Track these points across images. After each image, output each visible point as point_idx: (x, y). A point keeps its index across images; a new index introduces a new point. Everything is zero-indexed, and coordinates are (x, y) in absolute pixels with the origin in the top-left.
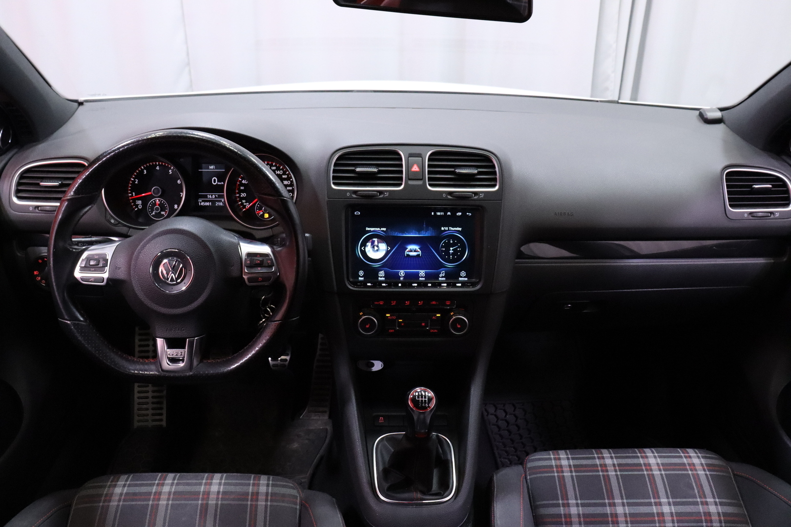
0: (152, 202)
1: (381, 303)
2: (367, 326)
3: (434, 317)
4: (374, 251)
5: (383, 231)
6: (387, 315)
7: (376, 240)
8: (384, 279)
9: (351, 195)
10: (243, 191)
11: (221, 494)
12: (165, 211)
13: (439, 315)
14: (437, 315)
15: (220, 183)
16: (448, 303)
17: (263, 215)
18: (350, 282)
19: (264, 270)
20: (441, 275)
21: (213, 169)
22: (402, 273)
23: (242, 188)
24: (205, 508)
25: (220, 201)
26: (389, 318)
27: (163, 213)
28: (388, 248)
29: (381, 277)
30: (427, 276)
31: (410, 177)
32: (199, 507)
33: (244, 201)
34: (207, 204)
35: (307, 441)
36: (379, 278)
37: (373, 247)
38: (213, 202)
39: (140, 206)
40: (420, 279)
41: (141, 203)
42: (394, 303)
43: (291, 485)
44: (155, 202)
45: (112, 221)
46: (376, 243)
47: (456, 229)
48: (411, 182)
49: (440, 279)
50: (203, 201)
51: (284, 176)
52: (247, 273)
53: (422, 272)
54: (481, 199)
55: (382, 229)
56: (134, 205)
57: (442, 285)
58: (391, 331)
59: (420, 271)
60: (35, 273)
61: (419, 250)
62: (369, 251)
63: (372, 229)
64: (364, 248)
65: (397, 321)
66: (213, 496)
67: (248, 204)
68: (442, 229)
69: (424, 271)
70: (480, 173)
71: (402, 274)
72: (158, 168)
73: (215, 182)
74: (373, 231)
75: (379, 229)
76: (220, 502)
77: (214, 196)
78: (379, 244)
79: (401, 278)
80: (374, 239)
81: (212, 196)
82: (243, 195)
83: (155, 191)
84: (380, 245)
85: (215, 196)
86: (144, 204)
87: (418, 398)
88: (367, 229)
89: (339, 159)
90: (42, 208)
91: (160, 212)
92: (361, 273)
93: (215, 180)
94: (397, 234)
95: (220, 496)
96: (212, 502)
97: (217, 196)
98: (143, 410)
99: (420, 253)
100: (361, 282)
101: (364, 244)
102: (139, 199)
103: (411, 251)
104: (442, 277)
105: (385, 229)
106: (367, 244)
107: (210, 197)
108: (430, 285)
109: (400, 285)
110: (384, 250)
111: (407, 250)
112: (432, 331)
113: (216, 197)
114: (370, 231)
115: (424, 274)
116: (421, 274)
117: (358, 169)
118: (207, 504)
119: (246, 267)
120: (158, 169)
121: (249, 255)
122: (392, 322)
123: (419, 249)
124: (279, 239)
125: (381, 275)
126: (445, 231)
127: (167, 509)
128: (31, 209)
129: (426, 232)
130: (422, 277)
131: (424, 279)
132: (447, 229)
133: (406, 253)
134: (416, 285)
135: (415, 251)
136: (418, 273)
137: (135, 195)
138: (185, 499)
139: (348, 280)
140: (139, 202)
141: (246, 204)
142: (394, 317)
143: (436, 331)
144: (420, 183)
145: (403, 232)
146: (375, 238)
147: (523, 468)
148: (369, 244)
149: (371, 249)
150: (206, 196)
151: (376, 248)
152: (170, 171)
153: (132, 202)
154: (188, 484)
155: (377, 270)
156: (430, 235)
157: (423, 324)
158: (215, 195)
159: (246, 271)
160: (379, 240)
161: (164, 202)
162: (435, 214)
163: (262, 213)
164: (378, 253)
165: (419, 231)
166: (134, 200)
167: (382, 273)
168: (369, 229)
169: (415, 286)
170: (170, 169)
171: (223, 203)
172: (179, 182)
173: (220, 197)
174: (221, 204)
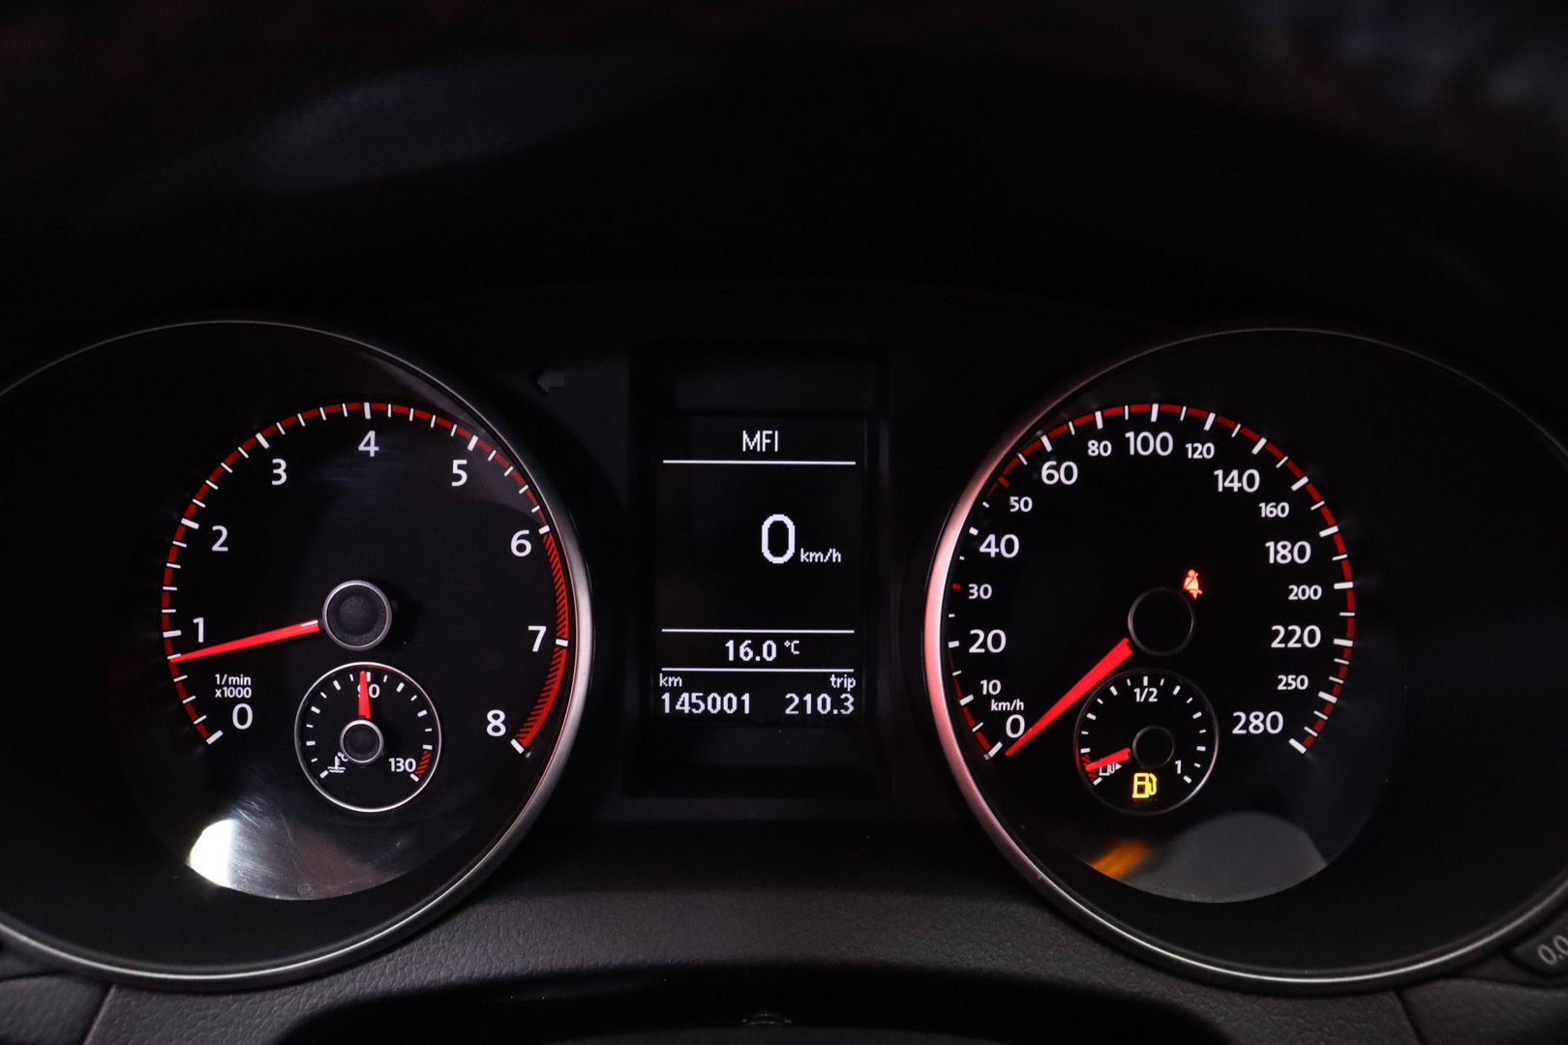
0: (327, 685)
10: (989, 615)
12: (418, 755)
15: (815, 556)
17: (1123, 779)
21: (769, 453)
23: (982, 591)
25: (819, 685)
27: (403, 765)
33: (989, 687)
34: (723, 703)
38: (767, 689)
39: (242, 717)
41: (248, 694)
44: (350, 690)
50: (692, 683)
51: (1267, 510)
56: (198, 708)
67: (1019, 704)
72: (369, 444)
73: (778, 547)
77: (770, 651)
82: (991, 640)
83: (350, 608)
85: (781, 649)
86: (271, 701)
91: (382, 762)
93: (778, 530)
97: (792, 645)
102: (233, 664)
107: (746, 652)
113: (784, 657)
120: (373, 449)
137: (210, 640)
140: (238, 687)
141: (1005, 705)
150: (713, 651)
152: (458, 464)
153: (188, 688)
158: (779, 639)
161: (409, 687)
163: (1113, 768)
166: (203, 675)
170: (458, 448)
171: (836, 694)
172: (519, 544)
173: (815, 651)
174: (824, 704)
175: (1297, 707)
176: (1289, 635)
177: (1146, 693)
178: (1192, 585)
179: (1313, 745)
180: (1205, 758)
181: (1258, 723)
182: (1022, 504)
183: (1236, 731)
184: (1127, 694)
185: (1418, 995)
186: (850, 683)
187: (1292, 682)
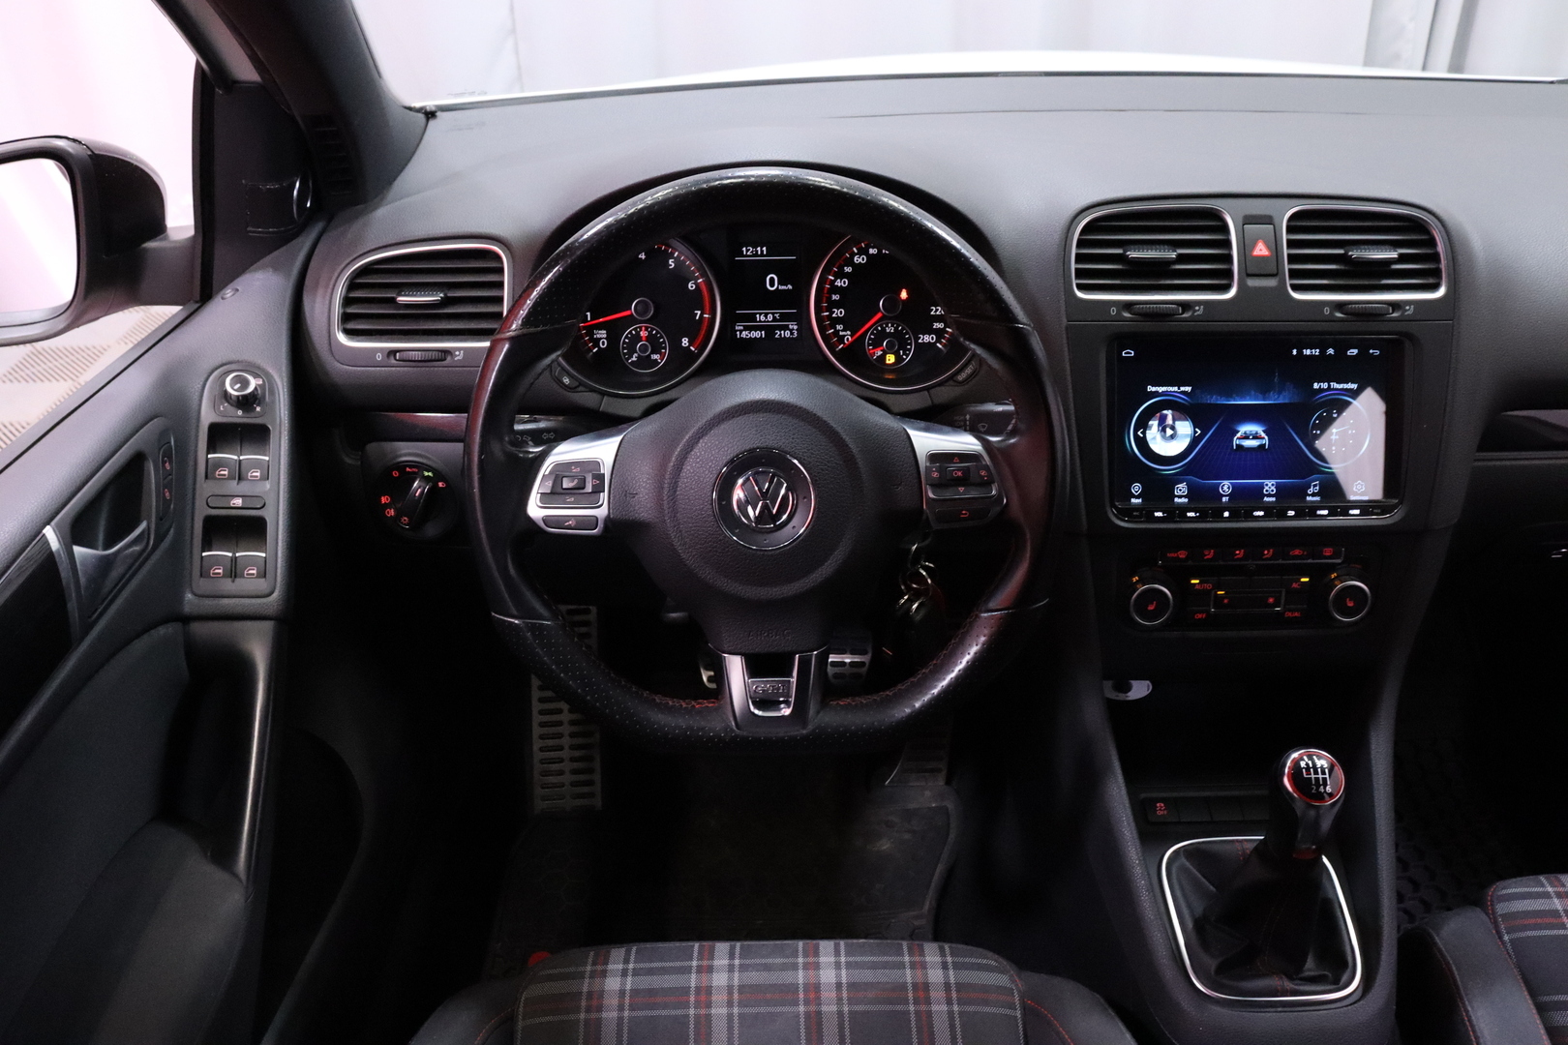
0: (630, 332)
1: (1182, 554)
2: (1151, 608)
3: (1295, 585)
4: (1164, 437)
5: (1183, 393)
6: (1193, 582)
7: (1169, 413)
8: (1186, 500)
9: (1118, 313)
10: (837, 305)
11: (844, 988)
12: (660, 353)
13: (1307, 580)
14: (1303, 580)
15: (784, 287)
16: (1328, 551)
17: (882, 358)
18: (1115, 508)
19: (973, 494)
20: (1310, 491)
22: (1226, 486)
23: (835, 297)
24: (815, 1021)
25: (786, 328)
26: (1197, 587)
27: (655, 357)
28: (1195, 432)
29: (1180, 497)
30: (1281, 491)
31: (1249, 272)
32: (802, 1020)
33: (839, 327)
34: (756, 334)
35: (907, 836)
36: (1176, 500)
37: (1164, 430)
38: (770, 330)
39: (603, 344)
40: (1266, 499)
41: (605, 336)
42: (1209, 554)
43: (993, 963)
44: (638, 333)
45: (566, 381)
46: (1169, 421)
47: (1345, 386)
48: (1252, 283)
49: (1309, 498)
50: (746, 328)
52: (933, 499)
53: (1270, 485)
54: (1407, 318)
55: (1182, 389)
56: (590, 340)
57: (1319, 512)
58: (1200, 616)
59: (1266, 482)
60: (384, 500)
61: (1263, 435)
62: (1154, 438)
63: (1161, 389)
64: (1144, 433)
65: (1213, 592)
66: (828, 994)
67: (849, 333)
68: (1316, 386)
69: (1273, 482)
70: (1402, 259)
71: (1225, 488)
73: (772, 285)
74: (1164, 394)
75: (1176, 389)
76: (846, 1009)
77: (770, 317)
78: (1177, 423)
79: (1224, 499)
80: (1165, 412)
81: (766, 316)
82: (838, 313)
83: (639, 308)
84: (1179, 425)
85: (774, 318)
86: (613, 339)
87: (1308, 773)
88: (1151, 389)
89: (1086, 230)
90: (405, 355)
91: (649, 356)
92: (1136, 488)
93: (772, 280)
94: (1217, 400)
95: (845, 995)
96: (829, 1008)
97: (777, 315)
98: (552, 775)
99: (1266, 441)
100: (1136, 508)
101: (1143, 424)
102: (600, 327)
103: (1246, 437)
104: (1313, 495)
105: (1188, 389)
106: (1150, 423)
107: (763, 318)
108: (1291, 513)
109: (1226, 514)
110: (1186, 436)
111: (1239, 435)
112: (1288, 614)
113: (775, 319)
114: (1156, 394)
115: (1273, 488)
116: (1267, 488)
117: (1133, 254)
118: (819, 1013)
119: (932, 485)
120: (644, 257)
121: (936, 458)
122: (1202, 595)
123: (1264, 431)
124: (968, 417)
125: (1180, 493)
126: (1321, 390)
127: (730, 1028)
128: (379, 357)
129: (1280, 393)
130: (1269, 495)
131: (1274, 499)
132: (1325, 386)
133: (1236, 441)
134: (1261, 513)
135: (1256, 437)
136: (1262, 487)
137: (592, 319)
138: (768, 1003)
139: (1112, 505)
140: (602, 334)
141: (844, 333)
142: (1208, 586)
143: (1296, 614)
144: (1272, 283)
145: (1229, 396)
146: (1168, 409)
147: (1487, 914)
148: (1154, 423)
149: (1159, 436)
150: (752, 318)
151: (1169, 432)
152: (671, 261)
153: (586, 334)
154: (767, 968)
155: (1170, 482)
156: (1287, 401)
157: (1271, 600)
158: (773, 314)
159: (931, 495)
160: (1177, 414)
161: (657, 332)
162: (1300, 352)
163: (880, 353)
164: (1174, 443)
165: (1264, 392)
166: (590, 330)
167: (1181, 489)
168: (1154, 389)
169: (1259, 516)
170: (671, 256)
171: (791, 331)
172: (691, 286)
173: (784, 317)
174: (787, 334)
175: (940, 333)
176: (937, 310)
177: (890, 329)
178: (904, 295)
179: (944, 345)
180: (910, 350)
181: (927, 339)
182: (848, 269)
183: (920, 341)
184: (884, 329)
185: (933, 391)
186: (795, 327)
187: (938, 325)
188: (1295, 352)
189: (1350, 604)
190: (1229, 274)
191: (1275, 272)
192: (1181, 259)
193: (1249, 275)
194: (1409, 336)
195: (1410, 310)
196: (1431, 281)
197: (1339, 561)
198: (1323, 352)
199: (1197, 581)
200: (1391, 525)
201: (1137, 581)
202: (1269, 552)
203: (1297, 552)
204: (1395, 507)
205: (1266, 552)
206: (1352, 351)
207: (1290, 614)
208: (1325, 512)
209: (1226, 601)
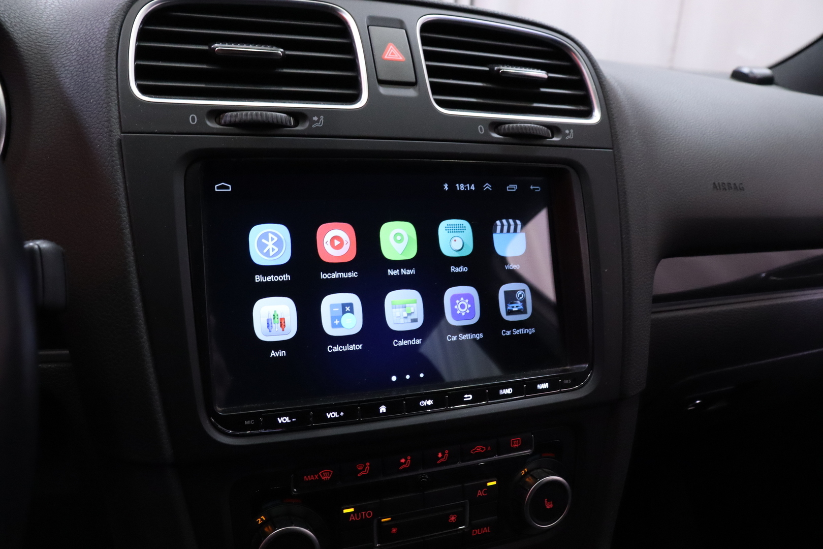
1: (326, 476)
3: (480, 493)
6: (345, 511)
9: (201, 122)
13: (494, 483)
14: (489, 484)
16: (515, 442)
18: (220, 419)
26: (352, 518)
31: (383, 77)
42: (364, 469)
48: (386, 91)
54: (569, 144)
57: (502, 392)
65: (375, 521)
108: (468, 397)
109: (383, 409)
112: (476, 532)
117: (218, 46)
122: (362, 528)
134: (430, 402)
139: (211, 413)
142: (367, 515)
143: (486, 530)
144: (411, 93)
157: (453, 518)
162: (452, 187)
169: (427, 407)
188: (446, 186)
189: (549, 506)
190: (355, 83)
191: (413, 80)
192: (288, 61)
193: (382, 82)
194: (575, 166)
195: (570, 135)
196: (581, 108)
197: (528, 452)
198: (479, 187)
199: (352, 510)
200: (586, 397)
201: (264, 522)
202: (443, 454)
203: (479, 449)
204: (587, 372)
205: (440, 455)
206: (511, 186)
207: (478, 532)
208: (509, 391)
209: (394, 530)
